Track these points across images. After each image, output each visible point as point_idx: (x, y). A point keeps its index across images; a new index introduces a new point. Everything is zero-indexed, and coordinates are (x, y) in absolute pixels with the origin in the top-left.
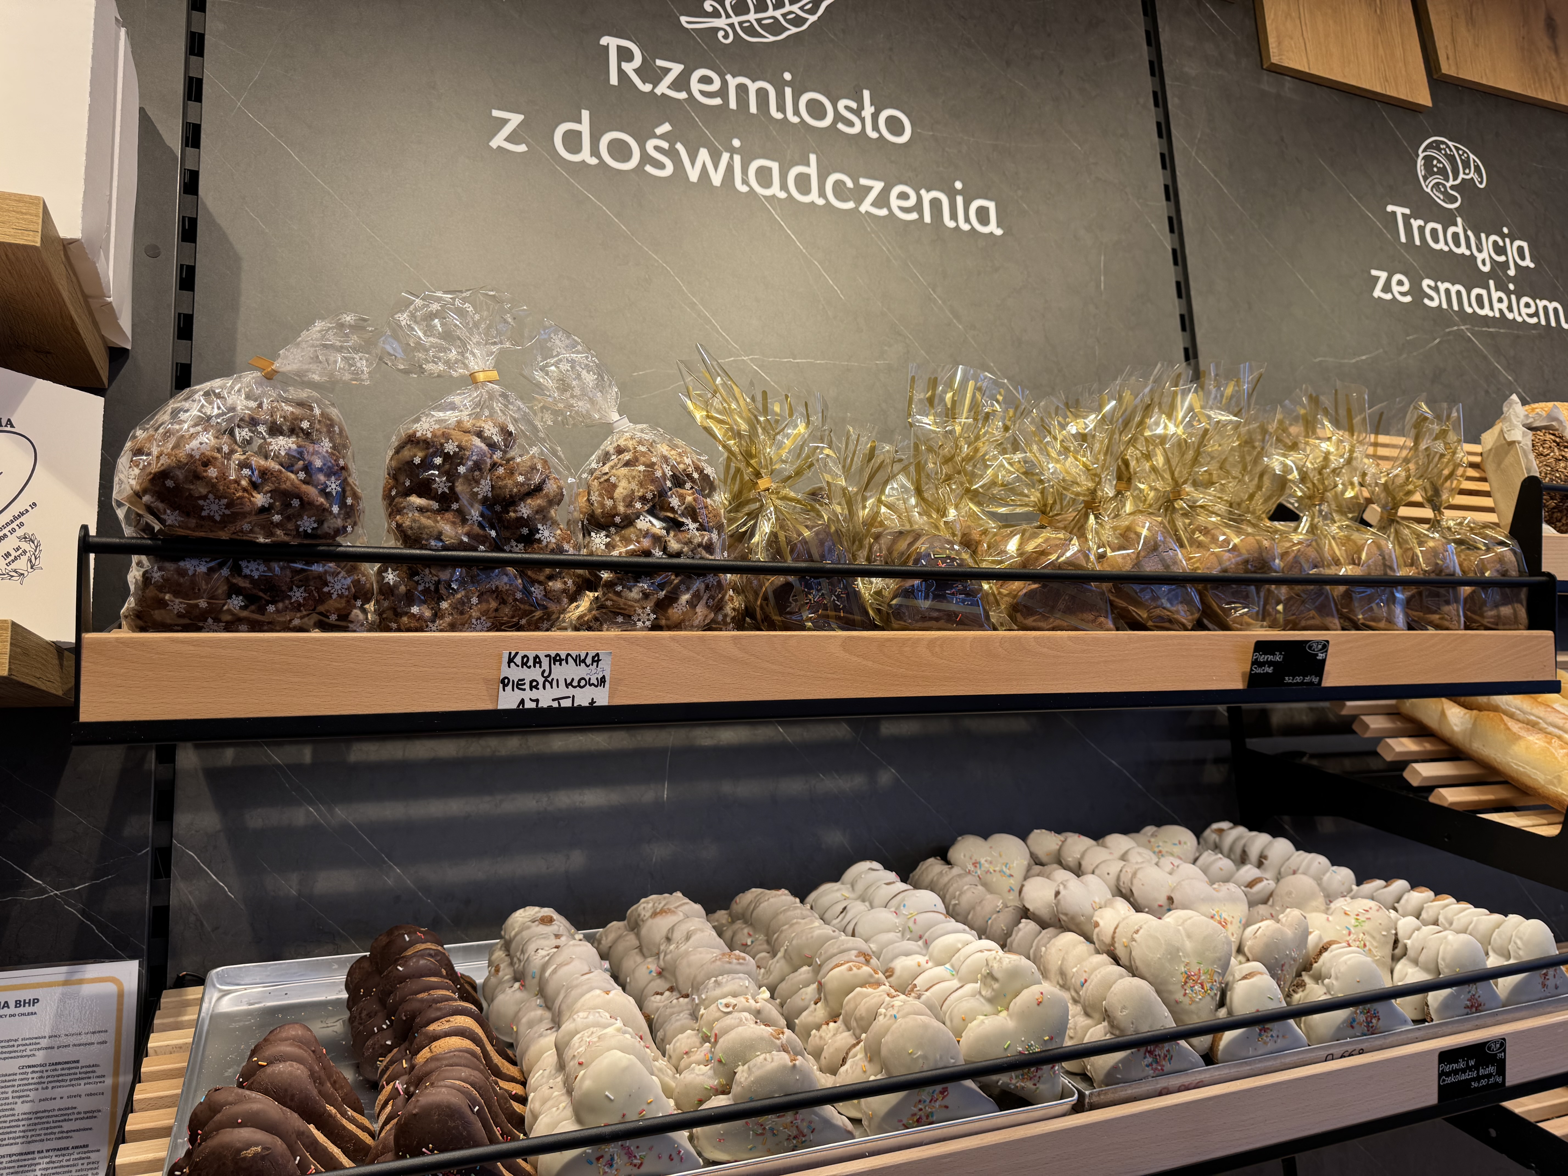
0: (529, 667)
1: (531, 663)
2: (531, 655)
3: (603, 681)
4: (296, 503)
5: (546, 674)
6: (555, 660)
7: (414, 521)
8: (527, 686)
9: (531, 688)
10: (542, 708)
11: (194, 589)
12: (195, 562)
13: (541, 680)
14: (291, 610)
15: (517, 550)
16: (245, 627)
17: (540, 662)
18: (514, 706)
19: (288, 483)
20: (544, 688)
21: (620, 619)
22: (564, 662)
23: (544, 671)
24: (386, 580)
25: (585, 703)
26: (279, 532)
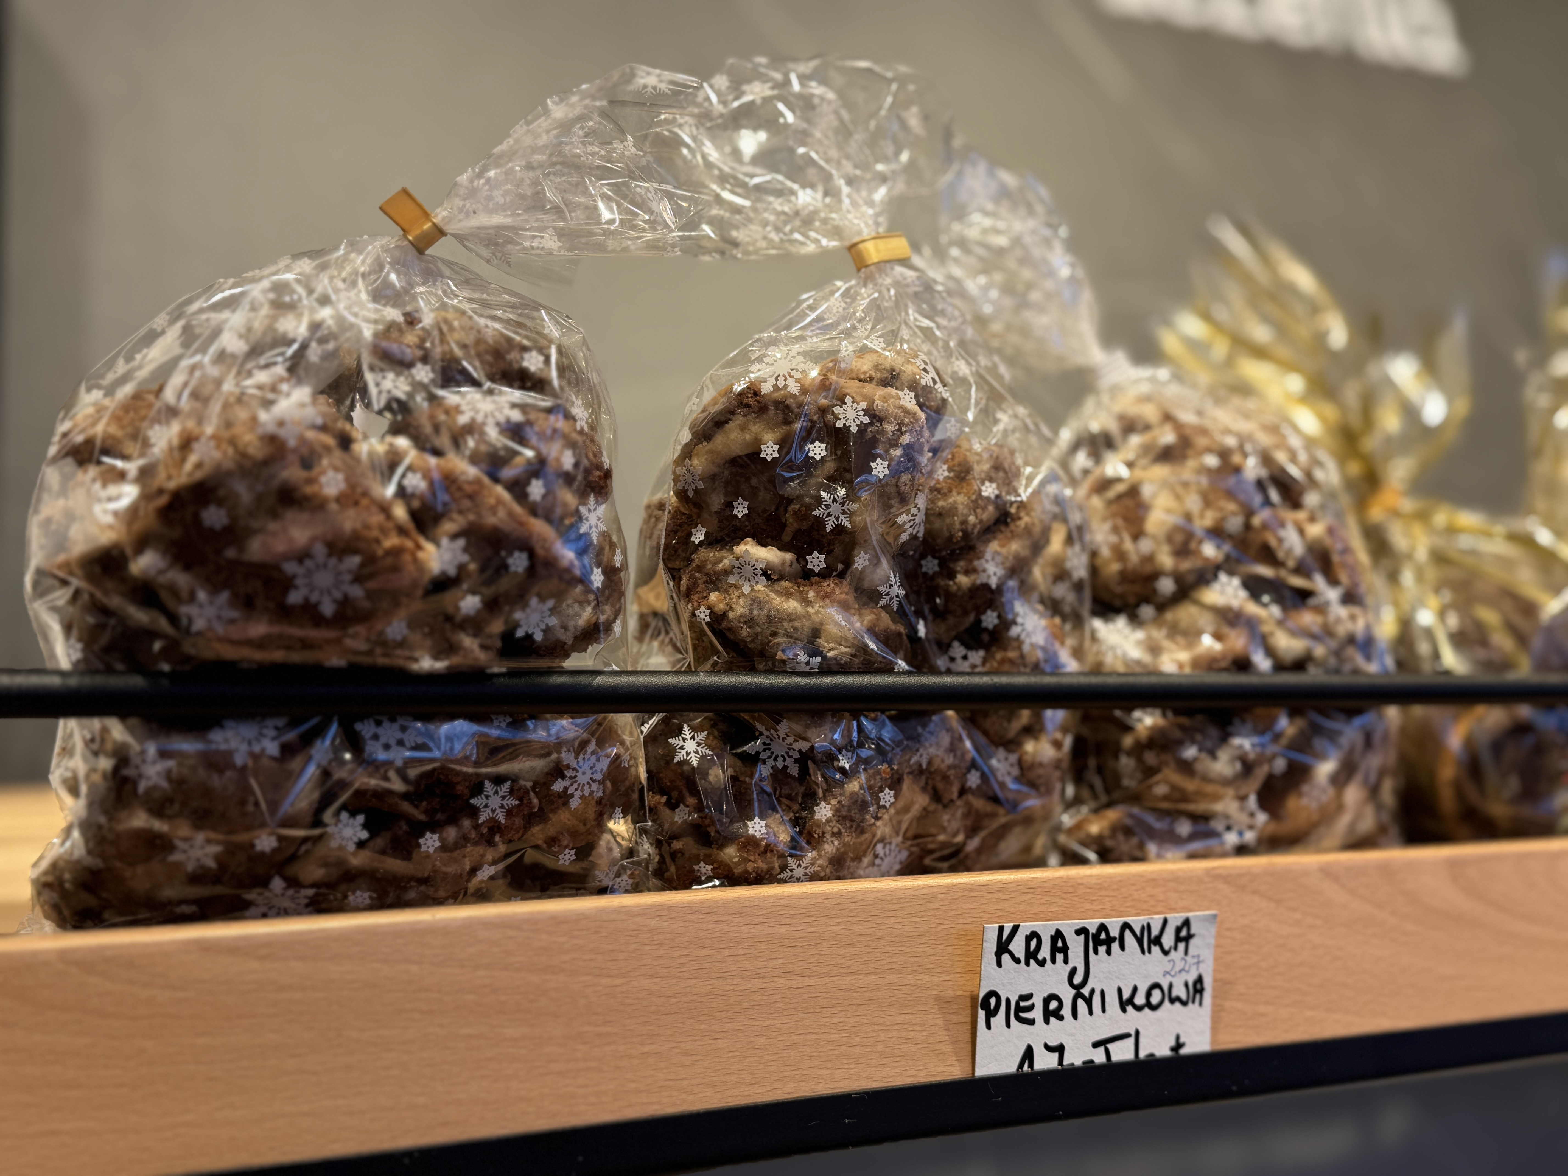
0: (1042, 963)
1: (1045, 952)
2: (1046, 931)
3: (1198, 988)
4: (518, 562)
5: (1077, 980)
6: (1097, 942)
7: (755, 601)
8: (1037, 1014)
9: (1048, 1015)
10: (1072, 1069)
11: (243, 803)
12: (248, 730)
13: (1067, 994)
14: (476, 844)
15: (965, 666)
16: (362, 896)
17: (1065, 950)
18: (1009, 1066)
19: (502, 513)
20: (1075, 1015)
21: (1184, 828)
22: (1115, 946)
23: (1073, 971)
24: (680, 756)
25: (1163, 1050)
26: (468, 642)
